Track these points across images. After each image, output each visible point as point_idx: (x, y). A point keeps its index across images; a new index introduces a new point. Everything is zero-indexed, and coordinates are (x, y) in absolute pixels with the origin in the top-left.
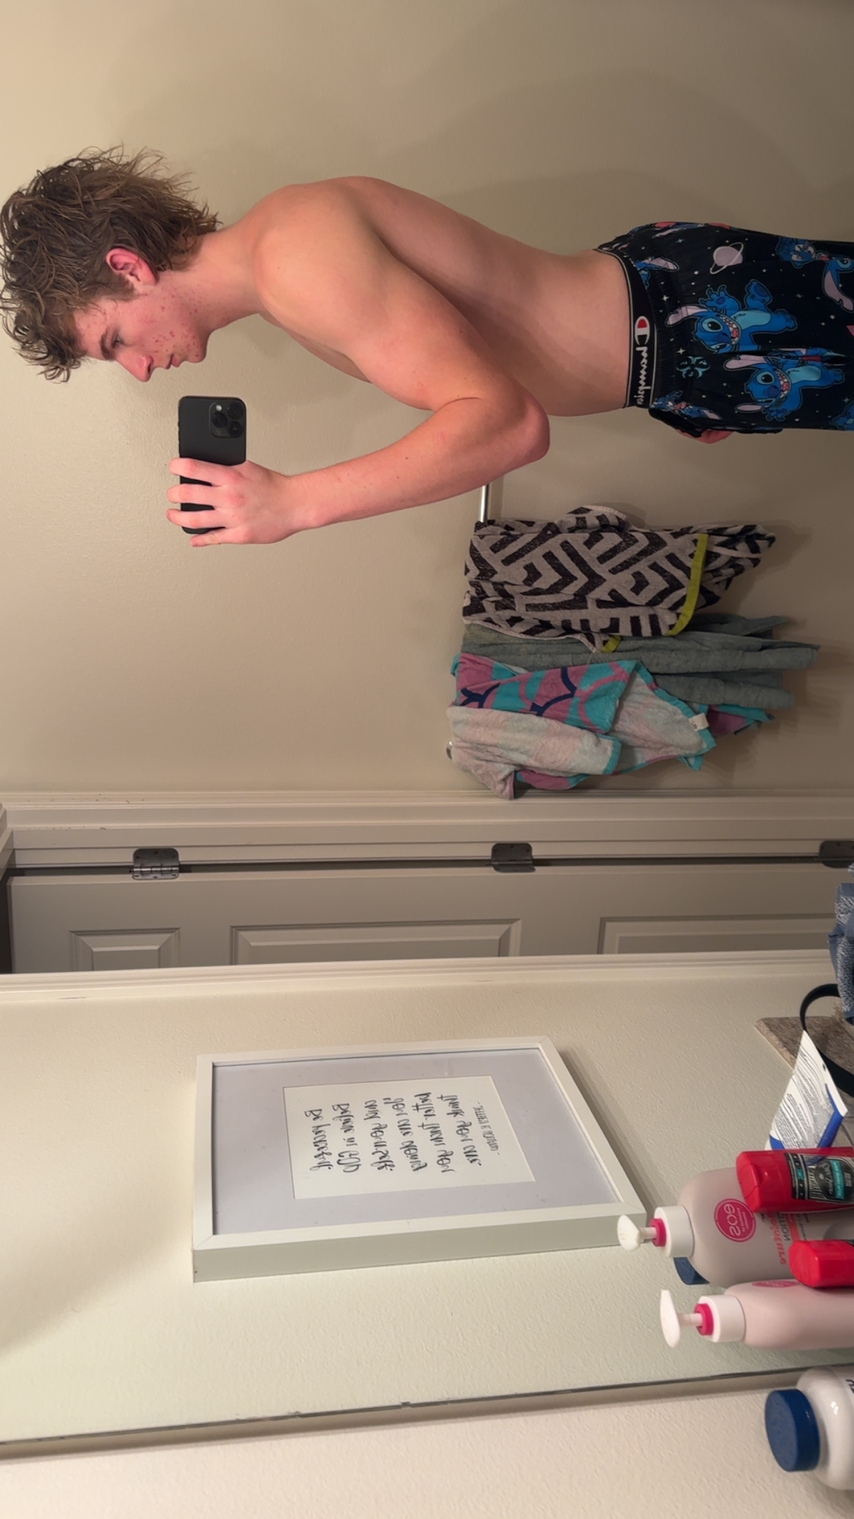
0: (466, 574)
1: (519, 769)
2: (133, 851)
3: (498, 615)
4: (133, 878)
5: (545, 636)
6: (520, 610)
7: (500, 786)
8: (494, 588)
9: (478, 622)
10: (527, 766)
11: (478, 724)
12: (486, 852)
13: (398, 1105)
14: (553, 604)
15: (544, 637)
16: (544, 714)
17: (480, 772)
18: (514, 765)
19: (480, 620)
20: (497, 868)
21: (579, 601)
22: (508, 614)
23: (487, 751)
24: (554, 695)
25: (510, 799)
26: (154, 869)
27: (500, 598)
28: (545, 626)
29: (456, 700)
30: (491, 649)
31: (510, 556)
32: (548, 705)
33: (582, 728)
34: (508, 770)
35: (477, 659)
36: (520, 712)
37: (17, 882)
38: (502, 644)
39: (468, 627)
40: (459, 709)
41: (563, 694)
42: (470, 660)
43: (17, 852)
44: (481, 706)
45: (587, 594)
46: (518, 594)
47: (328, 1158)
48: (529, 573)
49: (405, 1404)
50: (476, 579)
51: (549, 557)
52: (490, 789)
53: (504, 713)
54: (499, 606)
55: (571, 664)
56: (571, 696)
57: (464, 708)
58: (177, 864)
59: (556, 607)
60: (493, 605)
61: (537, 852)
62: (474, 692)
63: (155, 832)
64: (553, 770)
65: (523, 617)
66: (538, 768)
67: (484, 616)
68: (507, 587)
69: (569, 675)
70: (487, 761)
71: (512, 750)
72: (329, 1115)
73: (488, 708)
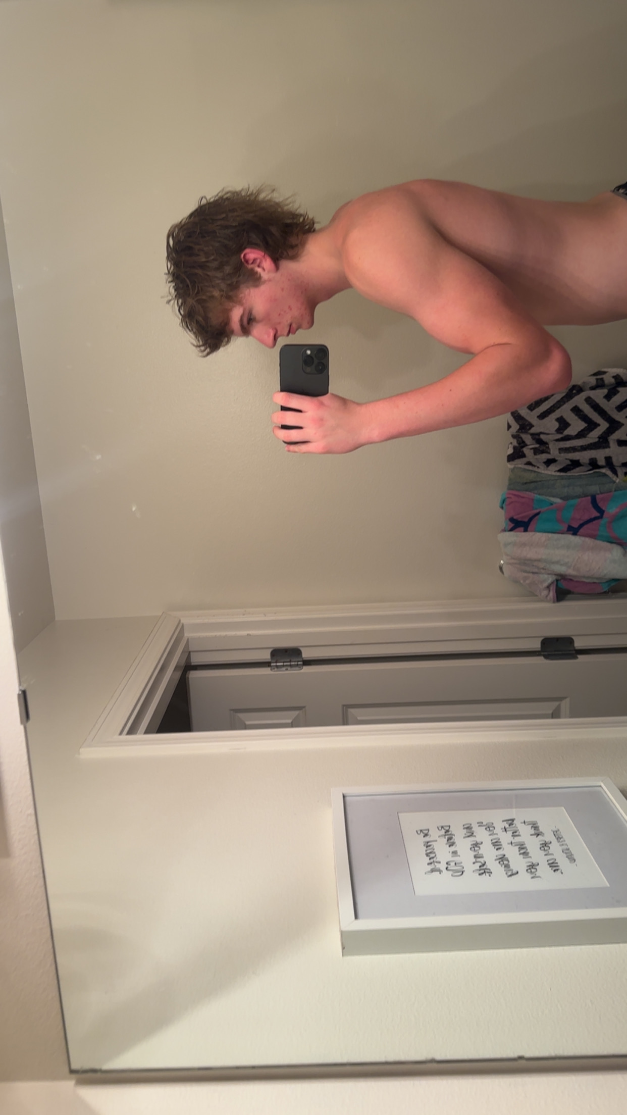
0: (508, 429)
1: (560, 578)
2: (270, 650)
3: (537, 459)
4: (271, 670)
5: (576, 472)
6: (554, 452)
7: (545, 593)
8: (532, 438)
9: (520, 466)
10: (566, 575)
11: (524, 545)
12: (536, 645)
13: (489, 827)
14: (582, 446)
15: (574, 473)
16: (578, 533)
17: (527, 582)
18: (555, 575)
19: (521, 464)
20: (546, 657)
21: (603, 442)
22: (545, 457)
23: (533, 566)
24: (586, 517)
25: (554, 602)
26: (285, 664)
27: (537, 446)
28: (575, 464)
29: (505, 528)
30: (533, 485)
31: (544, 412)
32: (581, 526)
33: (611, 542)
34: (550, 579)
35: (521, 494)
36: (558, 533)
37: (193, 675)
38: (540, 481)
39: (512, 470)
40: (508, 534)
41: (593, 516)
42: (515, 495)
43: (191, 653)
44: (526, 530)
45: (609, 436)
46: (551, 441)
47: (438, 866)
48: (560, 424)
49: (521, 1058)
50: (516, 432)
51: (576, 410)
52: (537, 596)
53: (545, 535)
54: (536, 451)
55: (598, 492)
56: (601, 517)
57: (512, 533)
58: (302, 660)
59: (584, 448)
60: (532, 451)
61: (579, 644)
62: (520, 520)
63: (285, 637)
64: (588, 577)
65: (557, 459)
66: (575, 576)
67: (525, 460)
68: (542, 437)
69: (598, 501)
70: (533, 573)
71: (553, 563)
72: (435, 834)
73: (531, 531)
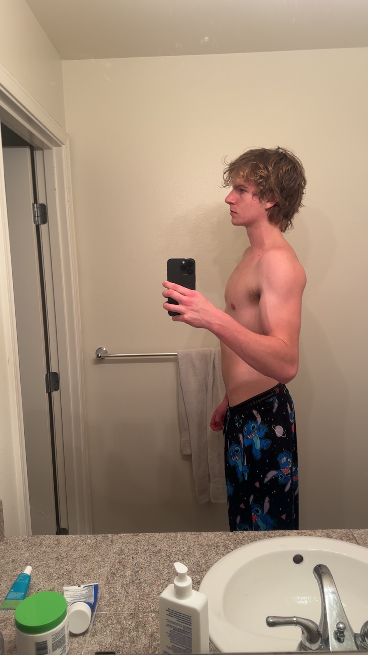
2: (45, 203)
4: (32, 204)
26: (36, 213)
37: (27, 151)
43: (42, 151)
58: (39, 224)
61: (55, 394)
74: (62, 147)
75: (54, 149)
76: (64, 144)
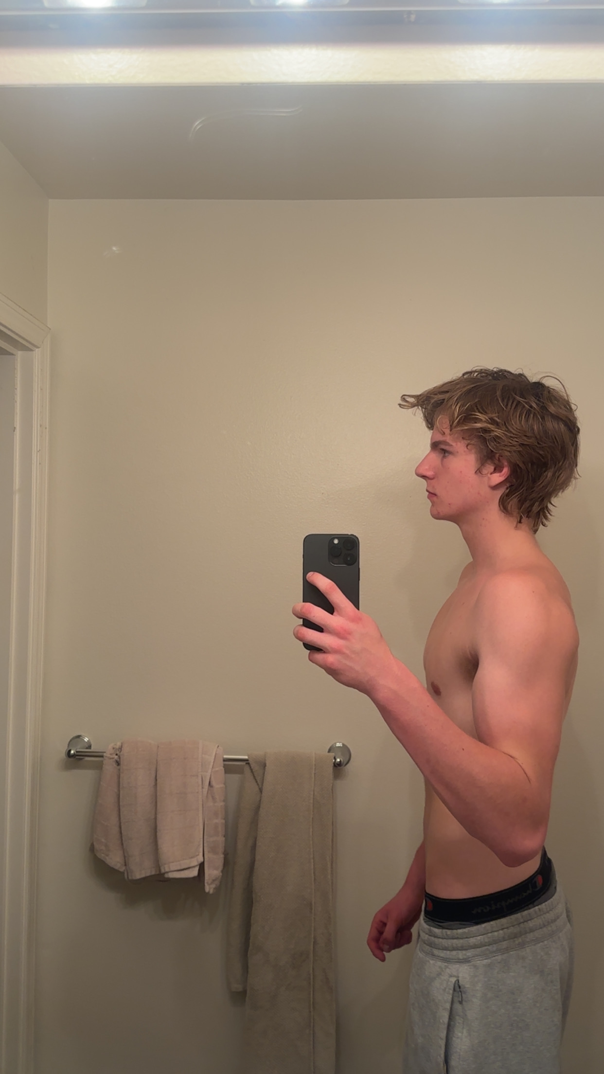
74: (34, 352)
75: (20, 354)
76: (38, 348)
